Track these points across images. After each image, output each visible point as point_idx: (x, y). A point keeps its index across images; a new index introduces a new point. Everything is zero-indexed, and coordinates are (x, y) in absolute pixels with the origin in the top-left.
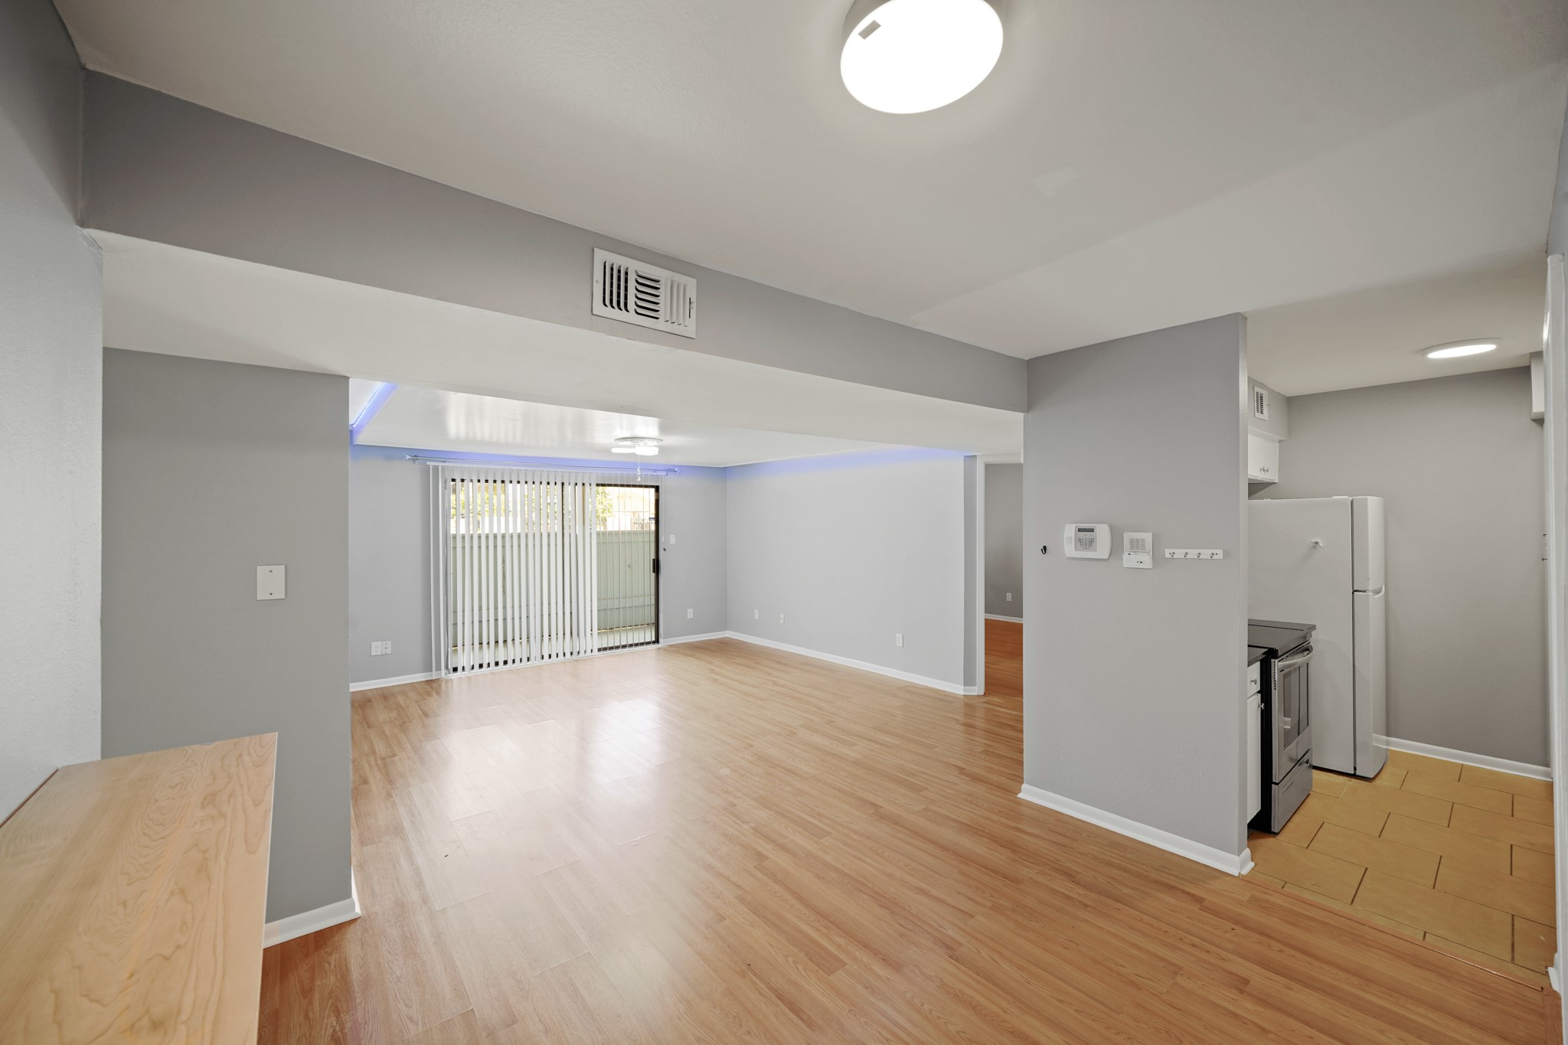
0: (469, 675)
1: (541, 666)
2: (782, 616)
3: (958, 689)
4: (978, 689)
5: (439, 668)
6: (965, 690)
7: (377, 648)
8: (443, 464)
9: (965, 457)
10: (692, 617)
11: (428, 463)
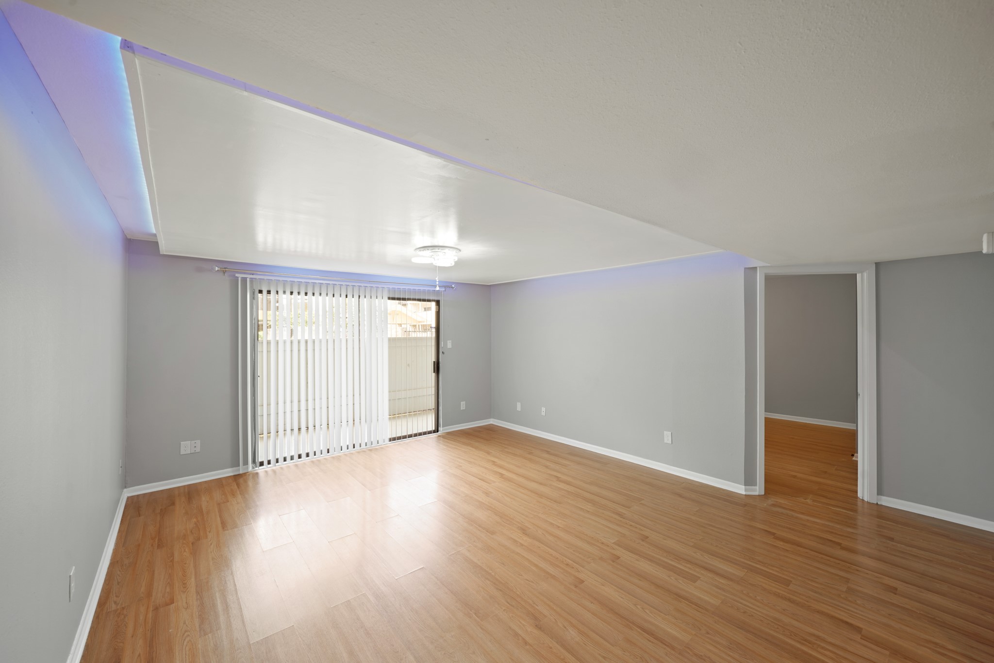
0: (274, 468)
1: (340, 456)
2: (543, 409)
3: (740, 489)
4: (758, 489)
5: (246, 463)
6: (746, 490)
7: (187, 447)
8: (252, 276)
9: (745, 268)
10: (464, 409)
11: (237, 275)
